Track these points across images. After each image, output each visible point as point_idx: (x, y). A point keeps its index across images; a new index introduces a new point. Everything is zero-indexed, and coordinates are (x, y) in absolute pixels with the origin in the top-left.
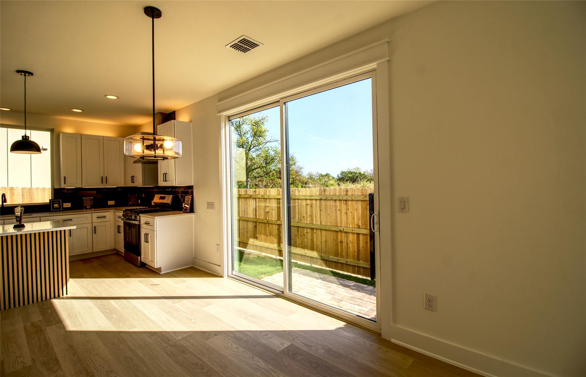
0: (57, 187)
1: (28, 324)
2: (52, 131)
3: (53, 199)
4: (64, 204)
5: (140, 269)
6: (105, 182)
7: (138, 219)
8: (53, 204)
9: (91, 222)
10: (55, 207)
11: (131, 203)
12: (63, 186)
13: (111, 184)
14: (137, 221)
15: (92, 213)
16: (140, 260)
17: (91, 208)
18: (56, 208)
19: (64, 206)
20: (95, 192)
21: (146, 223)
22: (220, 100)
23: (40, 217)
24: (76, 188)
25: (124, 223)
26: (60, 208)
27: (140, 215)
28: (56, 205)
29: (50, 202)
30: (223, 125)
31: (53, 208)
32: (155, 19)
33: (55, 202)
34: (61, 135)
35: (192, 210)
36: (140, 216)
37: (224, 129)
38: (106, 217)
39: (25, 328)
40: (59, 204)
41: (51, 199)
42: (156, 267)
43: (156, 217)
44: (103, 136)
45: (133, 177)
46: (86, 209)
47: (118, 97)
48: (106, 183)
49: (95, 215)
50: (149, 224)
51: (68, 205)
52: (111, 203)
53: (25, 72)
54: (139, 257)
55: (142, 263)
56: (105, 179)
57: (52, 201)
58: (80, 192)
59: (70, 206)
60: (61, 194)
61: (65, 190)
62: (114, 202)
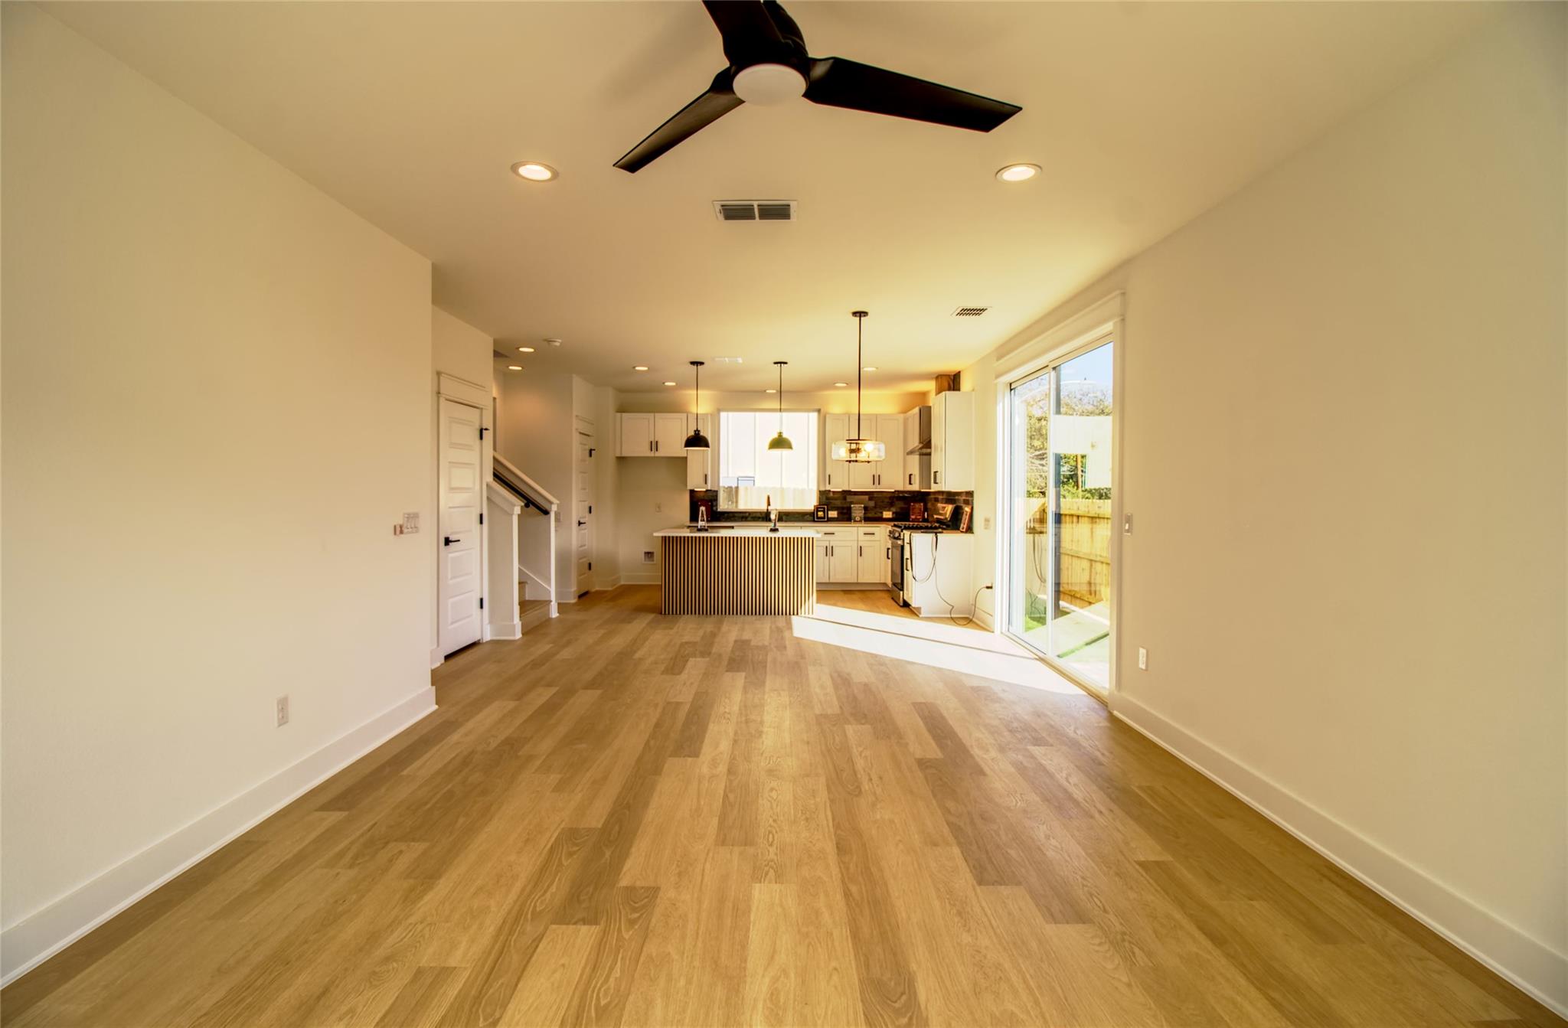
0: (822, 489)
1: (773, 626)
2: (819, 411)
3: (818, 505)
4: (830, 512)
5: (902, 609)
7: (902, 537)
8: (818, 511)
9: (858, 541)
10: (819, 516)
11: (913, 517)
12: (828, 488)
14: (900, 539)
15: (860, 528)
16: (902, 597)
17: (860, 521)
18: (821, 518)
19: (830, 516)
20: (867, 497)
21: (908, 545)
22: (1000, 358)
24: (843, 491)
25: (891, 545)
26: (824, 518)
27: (905, 533)
28: (821, 514)
29: (815, 510)
30: (1000, 397)
31: (818, 518)
32: (862, 318)
33: (819, 509)
34: (827, 416)
35: (969, 529)
36: (904, 535)
37: (1001, 404)
38: (875, 533)
39: (771, 627)
40: (824, 511)
41: (815, 505)
44: (876, 415)
45: (911, 476)
46: (855, 521)
47: (877, 368)
48: (879, 484)
49: (863, 530)
50: (911, 545)
51: (833, 514)
52: (887, 514)
53: (781, 363)
54: (901, 592)
55: (904, 601)
56: (876, 479)
57: (817, 509)
58: (848, 497)
59: (836, 516)
60: (827, 499)
61: (831, 494)
62: (891, 513)
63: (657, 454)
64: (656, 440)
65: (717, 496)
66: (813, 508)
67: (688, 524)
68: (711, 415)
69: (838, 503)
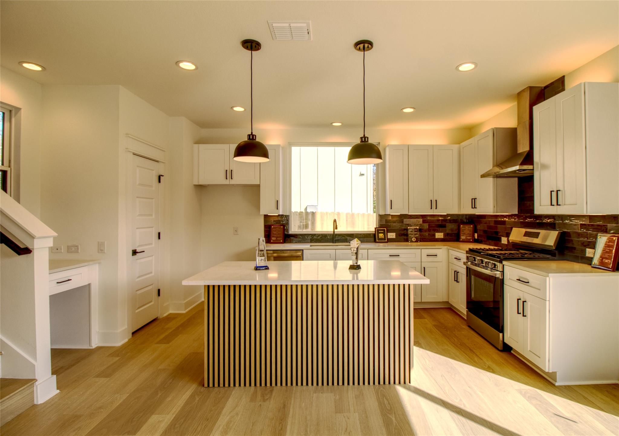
0: (382, 213)
3: (378, 227)
4: (389, 234)
6: (435, 207)
7: (499, 269)
8: (378, 233)
9: (420, 261)
10: (380, 237)
12: (389, 212)
13: (442, 211)
14: (496, 272)
15: (421, 249)
16: (502, 340)
17: (416, 241)
18: (381, 239)
19: (389, 237)
20: (423, 220)
21: (519, 280)
23: (368, 249)
24: (402, 215)
25: (468, 270)
26: (384, 239)
27: (504, 263)
28: (381, 235)
29: (375, 231)
31: (379, 239)
33: (379, 231)
34: (387, 148)
36: (503, 265)
38: (438, 255)
40: (384, 233)
41: (375, 227)
42: (547, 371)
43: (550, 275)
44: (433, 145)
45: (474, 200)
46: (412, 241)
49: (426, 252)
50: (528, 282)
51: (392, 235)
52: (439, 235)
55: (505, 345)
56: (434, 204)
57: (377, 230)
58: (405, 220)
59: (394, 237)
60: (387, 221)
61: (390, 218)
62: (442, 234)
63: (233, 182)
64: (231, 169)
65: (288, 220)
66: (374, 230)
67: (263, 245)
68: (283, 148)
69: (397, 225)
